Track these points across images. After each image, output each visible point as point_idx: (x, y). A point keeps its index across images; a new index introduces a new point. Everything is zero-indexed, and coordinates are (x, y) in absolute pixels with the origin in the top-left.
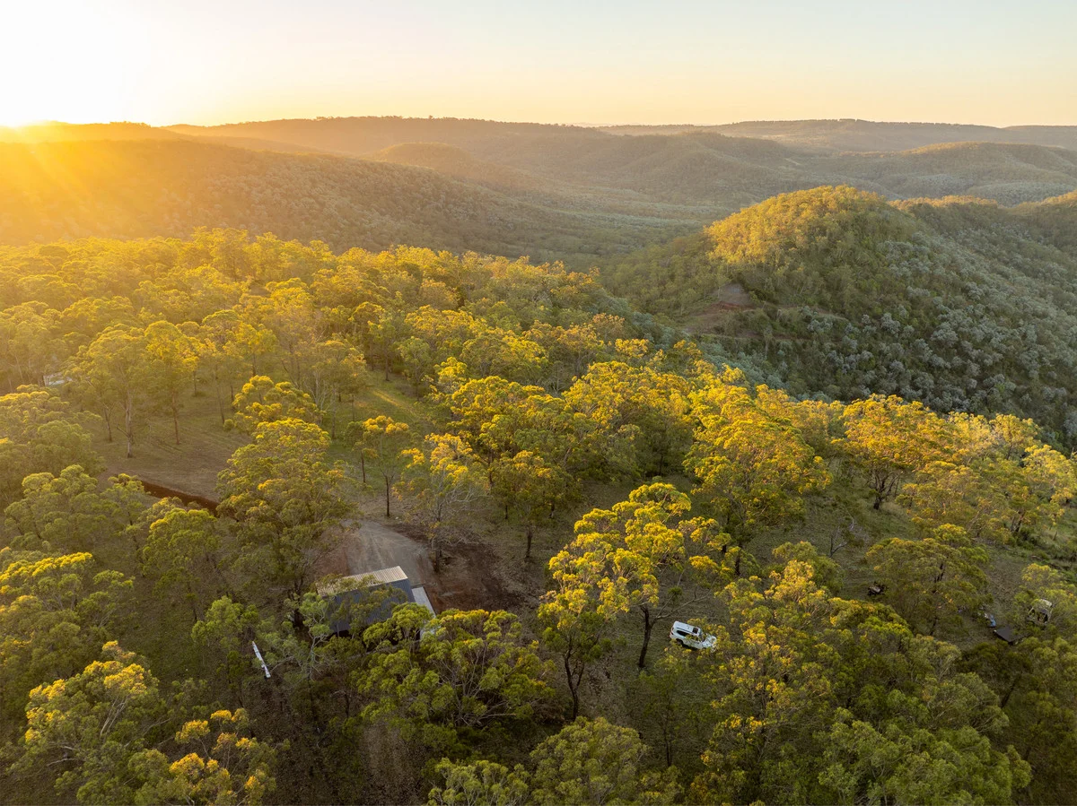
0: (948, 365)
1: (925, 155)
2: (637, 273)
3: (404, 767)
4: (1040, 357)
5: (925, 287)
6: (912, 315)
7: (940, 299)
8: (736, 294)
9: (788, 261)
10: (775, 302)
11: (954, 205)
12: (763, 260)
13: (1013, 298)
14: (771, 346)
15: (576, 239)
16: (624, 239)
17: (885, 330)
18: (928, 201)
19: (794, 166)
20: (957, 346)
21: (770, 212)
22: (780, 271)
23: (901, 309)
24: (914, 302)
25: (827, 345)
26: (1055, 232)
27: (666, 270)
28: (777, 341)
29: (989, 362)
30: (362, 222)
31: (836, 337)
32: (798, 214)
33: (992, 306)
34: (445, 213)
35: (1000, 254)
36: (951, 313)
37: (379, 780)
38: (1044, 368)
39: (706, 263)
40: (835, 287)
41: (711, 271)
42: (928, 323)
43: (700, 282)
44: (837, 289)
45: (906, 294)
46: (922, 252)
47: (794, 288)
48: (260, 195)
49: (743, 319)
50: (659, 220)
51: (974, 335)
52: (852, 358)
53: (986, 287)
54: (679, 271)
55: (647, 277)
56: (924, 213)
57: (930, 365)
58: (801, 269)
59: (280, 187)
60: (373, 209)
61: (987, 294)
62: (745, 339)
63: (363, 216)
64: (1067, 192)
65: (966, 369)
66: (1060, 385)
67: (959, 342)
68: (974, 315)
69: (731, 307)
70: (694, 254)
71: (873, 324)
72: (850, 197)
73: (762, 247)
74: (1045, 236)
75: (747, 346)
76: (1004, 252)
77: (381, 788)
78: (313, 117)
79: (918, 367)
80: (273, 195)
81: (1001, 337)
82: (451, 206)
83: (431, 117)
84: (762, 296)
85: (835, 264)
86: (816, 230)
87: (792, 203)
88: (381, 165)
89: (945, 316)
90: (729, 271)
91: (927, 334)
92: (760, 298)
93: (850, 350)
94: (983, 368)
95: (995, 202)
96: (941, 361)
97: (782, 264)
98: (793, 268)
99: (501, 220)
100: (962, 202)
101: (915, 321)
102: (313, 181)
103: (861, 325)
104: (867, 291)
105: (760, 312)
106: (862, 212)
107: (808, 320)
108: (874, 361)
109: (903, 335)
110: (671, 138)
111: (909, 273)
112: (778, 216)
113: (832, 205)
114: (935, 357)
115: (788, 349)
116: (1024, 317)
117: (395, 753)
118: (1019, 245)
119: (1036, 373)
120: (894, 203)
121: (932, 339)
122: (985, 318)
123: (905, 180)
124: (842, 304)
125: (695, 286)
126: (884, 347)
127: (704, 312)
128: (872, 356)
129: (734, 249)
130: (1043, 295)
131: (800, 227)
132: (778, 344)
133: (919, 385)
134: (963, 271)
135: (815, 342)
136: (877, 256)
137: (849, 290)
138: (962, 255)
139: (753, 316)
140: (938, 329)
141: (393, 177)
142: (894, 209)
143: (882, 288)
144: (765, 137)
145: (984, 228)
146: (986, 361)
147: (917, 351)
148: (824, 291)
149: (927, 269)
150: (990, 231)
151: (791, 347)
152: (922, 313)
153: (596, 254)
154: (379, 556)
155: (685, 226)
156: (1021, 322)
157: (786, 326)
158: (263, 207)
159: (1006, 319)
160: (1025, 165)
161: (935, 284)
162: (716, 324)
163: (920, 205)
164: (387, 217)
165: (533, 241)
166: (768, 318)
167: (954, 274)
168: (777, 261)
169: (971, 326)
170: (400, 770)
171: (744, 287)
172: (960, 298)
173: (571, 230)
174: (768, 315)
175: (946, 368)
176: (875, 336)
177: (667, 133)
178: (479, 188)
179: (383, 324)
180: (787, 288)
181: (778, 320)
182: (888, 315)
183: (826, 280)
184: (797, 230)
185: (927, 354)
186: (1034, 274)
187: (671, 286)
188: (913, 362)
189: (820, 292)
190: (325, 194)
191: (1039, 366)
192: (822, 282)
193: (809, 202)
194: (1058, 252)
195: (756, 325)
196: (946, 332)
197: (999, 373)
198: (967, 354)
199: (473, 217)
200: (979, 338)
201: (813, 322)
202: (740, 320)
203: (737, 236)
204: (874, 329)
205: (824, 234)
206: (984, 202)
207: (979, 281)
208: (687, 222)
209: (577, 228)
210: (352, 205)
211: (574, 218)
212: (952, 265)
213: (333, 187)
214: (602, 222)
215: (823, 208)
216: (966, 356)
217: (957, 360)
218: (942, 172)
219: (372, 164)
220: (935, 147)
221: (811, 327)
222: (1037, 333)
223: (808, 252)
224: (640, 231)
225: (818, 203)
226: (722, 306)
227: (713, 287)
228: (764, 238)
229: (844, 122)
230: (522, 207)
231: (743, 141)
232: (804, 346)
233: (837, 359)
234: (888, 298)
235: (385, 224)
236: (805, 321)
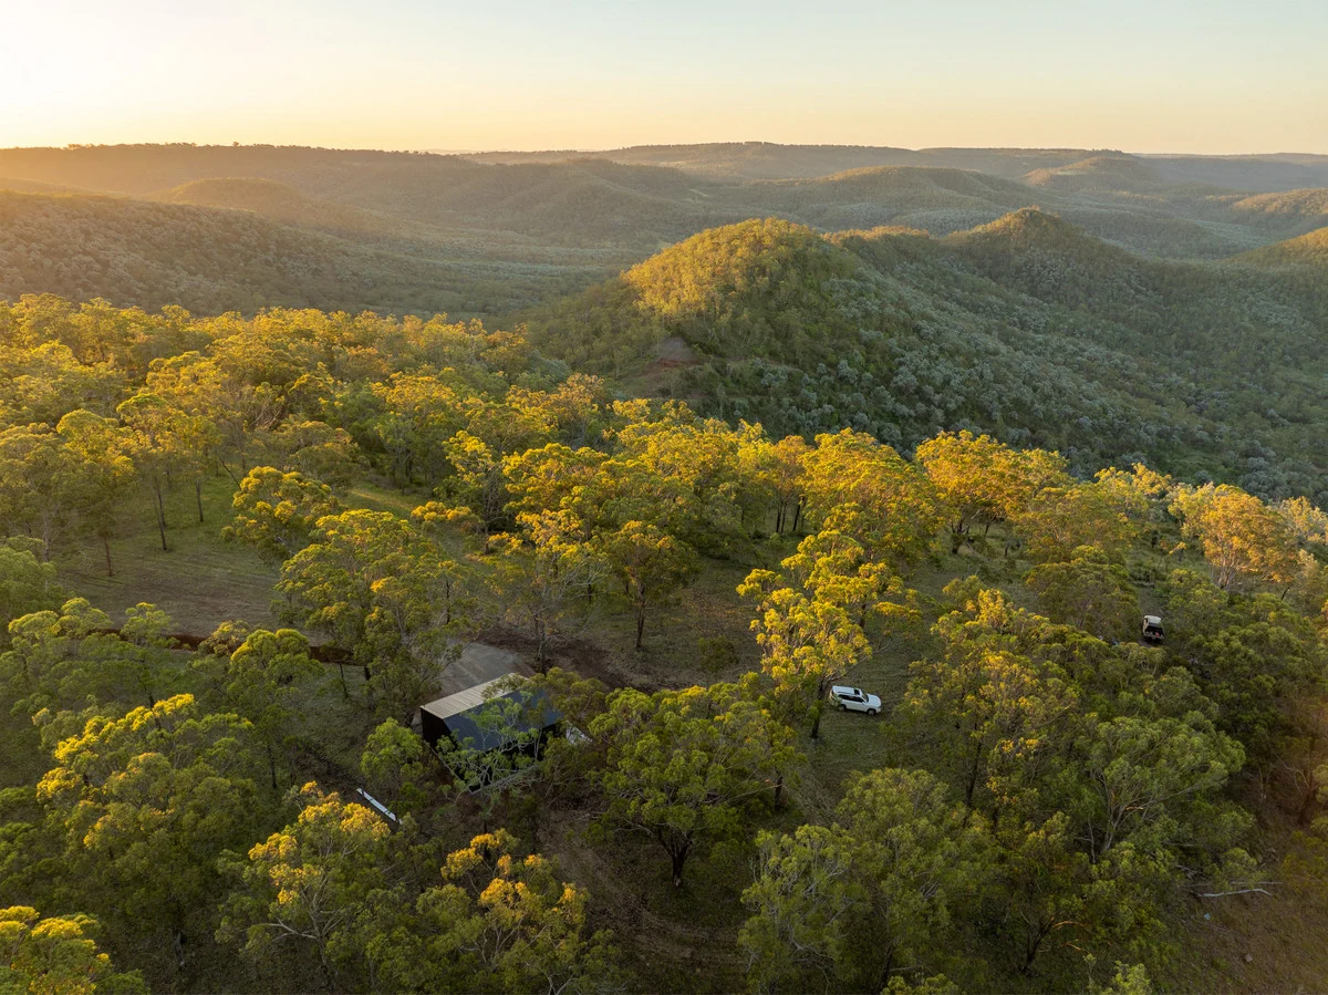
0: (912, 412)
1: (843, 182)
2: (550, 332)
3: (617, 884)
4: (999, 398)
5: (876, 329)
6: (868, 361)
7: (894, 342)
8: (677, 349)
9: (730, 307)
10: (722, 355)
11: (887, 238)
12: (703, 307)
13: (965, 336)
14: (725, 406)
15: (456, 295)
16: (517, 292)
17: (841, 379)
18: (859, 233)
19: (701, 198)
20: (918, 391)
21: (699, 251)
22: (725, 319)
23: (856, 355)
24: (869, 346)
25: (786, 400)
26: (989, 262)
27: (587, 325)
28: (732, 399)
29: (952, 406)
30: (166, 286)
31: (792, 391)
32: (732, 252)
33: (946, 346)
34: (278, 269)
35: (940, 289)
36: (908, 356)
37: (596, 905)
38: (1005, 409)
39: (636, 314)
40: (784, 334)
41: (643, 324)
42: (885, 368)
43: (634, 337)
44: (786, 336)
45: (858, 337)
46: (868, 290)
47: (741, 338)
48: (9, 253)
49: (690, 377)
50: (554, 268)
51: (933, 378)
52: (814, 413)
53: (937, 326)
54: (607, 326)
55: (566, 336)
56: (858, 247)
57: (893, 414)
58: (745, 315)
59: (38, 241)
60: (178, 267)
61: (938, 333)
62: (696, 401)
63: (167, 276)
64: (994, 219)
65: (930, 416)
66: (1021, 426)
67: (919, 387)
68: (929, 357)
69: (675, 364)
70: (618, 305)
71: (829, 374)
72: (783, 230)
73: (700, 292)
74: (979, 268)
75: (699, 408)
76: (943, 287)
77: (604, 912)
78: (62, 144)
79: (882, 417)
80: (29, 252)
81: (959, 379)
82: (285, 259)
83: (236, 144)
84: (708, 350)
85: (780, 308)
86: (754, 270)
87: (723, 240)
88: (182, 208)
89: (902, 359)
90: (666, 322)
91: (886, 381)
92: (706, 352)
93: (810, 405)
94: (947, 413)
95: (925, 232)
96: (904, 409)
97: (723, 311)
98: (735, 315)
99: (354, 274)
100: (894, 233)
101: (872, 367)
102: (87, 233)
103: (816, 375)
104: (817, 337)
105: (709, 367)
106: (800, 248)
107: (760, 374)
108: (836, 415)
109: (862, 383)
110: (553, 167)
111: (859, 315)
112: (709, 255)
113: (768, 241)
114: (898, 405)
115: (745, 409)
116: (978, 354)
117: (599, 874)
118: (956, 277)
119: (998, 414)
120: (825, 237)
121: (892, 385)
122: (941, 359)
123: (826, 210)
124: (794, 353)
125: (630, 342)
126: (845, 398)
127: (644, 373)
128: (834, 409)
129: (666, 296)
130: (988, 332)
131: (737, 267)
132: (733, 403)
133: (886, 437)
134: (911, 308)
135: (772, 398)
136: (823, 297)
137: (800, 338)
138: (907, 292)
139: (701, 373)
140: (897, 375)
141: (200, 224)
142: (827, 243)
143: (833, 333)
144: (663, 164)
145: (919, 261)
146: (949, 405)
147: (879, 400)
148: (774, 339)
149: (876, 308)
150: (926, 264)
151: (747, 407)
152: (878, 357)
153: (484, 311)
154: (465, 670)
155: (587, 273)
156: (976, 361)
157: (738, 382)
158: (15, 269)
159: (961, 358)
160: (944, 191)
161: (887, 325)
162: (660, 386)
163: (852, 238)
164: (201, 276)
165: (400, 299)
166: (718, 375)
167: (903, 312)
168: (717, 308)
169: (929, 369)
170: (615, 890)
171: (686, 340)
172: (914, 338)
173: (448, 283)
174: (717, 371)
175: (910, 416)
176: (833, 387)
177: (547, 161)
178: (319, 235)
179: (341, 400)
180: (733, 339)
181: (729, 377)
182: (844, 362)
183: (772, 327)
184: (735, 271)
185: (890, 403)
186: (975, 309)
187: (599, 345)
188: (876, 413)
189: (769, 341)
190: (109, 249)
191: (1001, 406)
192: (769, 329)
193: (741, 237)
194: (994, 283)
195: (705, 383)
196: (905, 377)
197: (962, 417)
198: (929, 399)
199: (316, 272)
200: (939, 381)
201: (766, 376)
202: (687, 379)
203: (666, 280)
204: (832, 378)
205: (764, 275)
206: (915, 232)
207: (931, 319)
208: (587, 269)
209: (454, 281)
210: (148, 262)
211: (448, 269)
212: (900, 303)
213: (116, 240)
214: (485, 273)
215: (758, 245)
216: (929, 402)
217: (921, 407)
218: (863, 201)
219: (168, 207)
220: (854, 172)
221: (765, 381)
222: (992, 372)
223: (750, 295)
224: (532, 282)
225: (752, 239)
226: (664, 364)
227: (649, 342)
228: (699, 282)
229: (750, 145)
230: (379, 257)
231: (639, 169)
232: (761, 403)
233: (798, 415)
234: (841, 343)
235: (198, 287)
236: (758, 375)
